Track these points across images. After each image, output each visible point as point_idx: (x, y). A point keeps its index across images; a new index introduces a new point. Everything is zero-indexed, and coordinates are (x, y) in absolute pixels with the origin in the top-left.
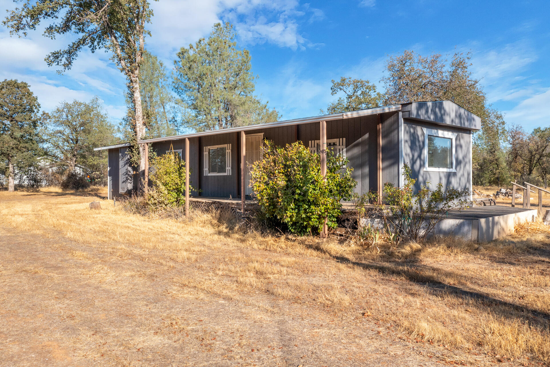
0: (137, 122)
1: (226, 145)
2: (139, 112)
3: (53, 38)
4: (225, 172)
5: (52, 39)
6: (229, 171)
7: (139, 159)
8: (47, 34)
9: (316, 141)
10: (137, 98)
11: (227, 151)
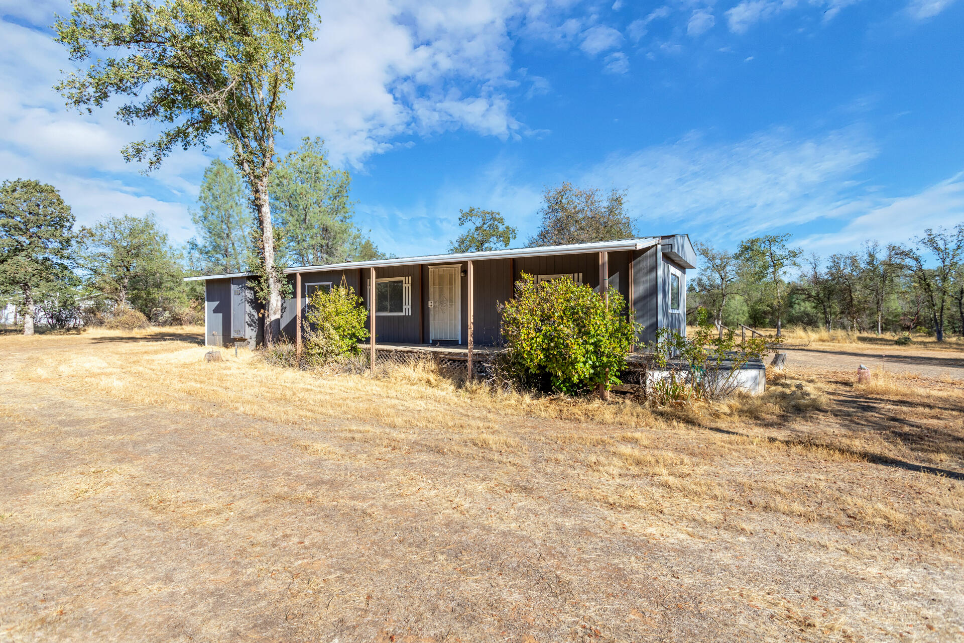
0: (265, 244)
1: (403, 278)
2: (269, 233)
3: (131, 124)
4: (402, 311)
5: (128, 124)
6: (407, 309)
7: (269, 293)
8: (121, 116)
9: (539, 276)
10: (265, 213)
11: (404, 285)
